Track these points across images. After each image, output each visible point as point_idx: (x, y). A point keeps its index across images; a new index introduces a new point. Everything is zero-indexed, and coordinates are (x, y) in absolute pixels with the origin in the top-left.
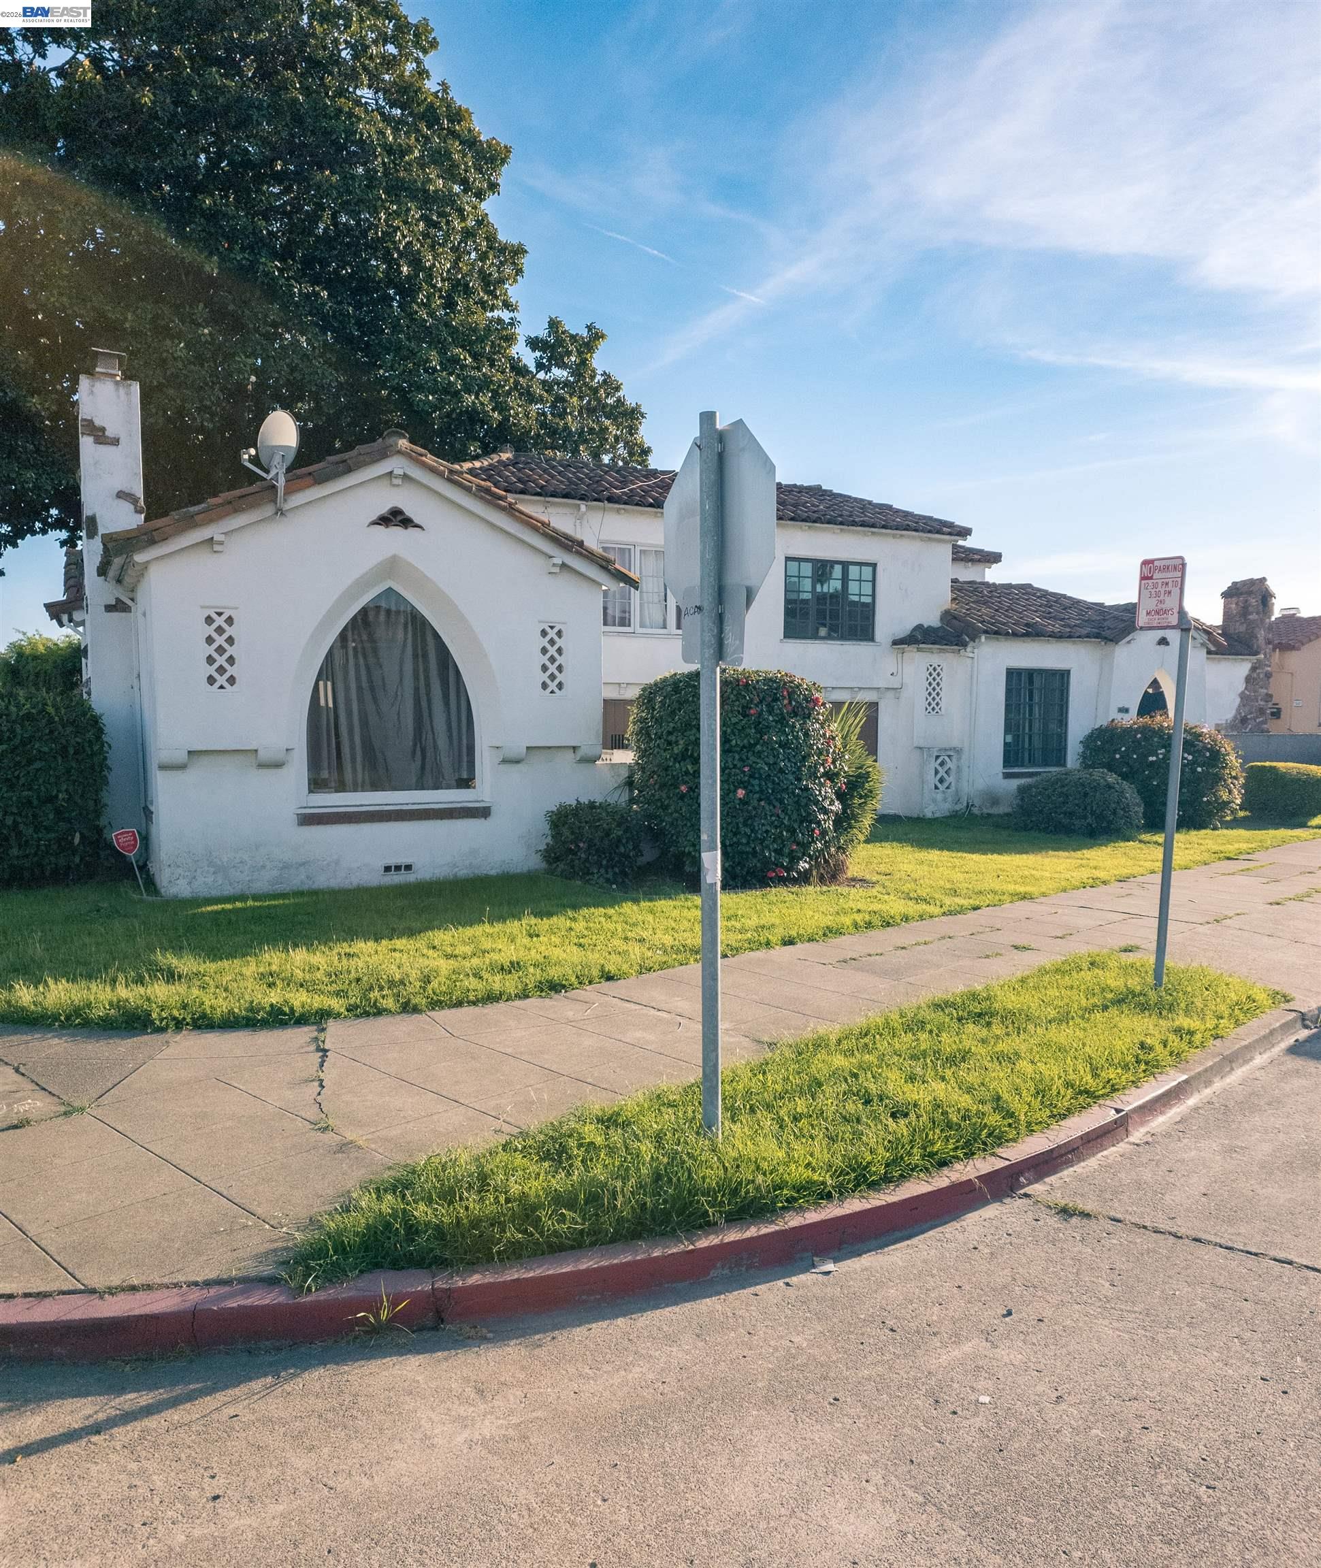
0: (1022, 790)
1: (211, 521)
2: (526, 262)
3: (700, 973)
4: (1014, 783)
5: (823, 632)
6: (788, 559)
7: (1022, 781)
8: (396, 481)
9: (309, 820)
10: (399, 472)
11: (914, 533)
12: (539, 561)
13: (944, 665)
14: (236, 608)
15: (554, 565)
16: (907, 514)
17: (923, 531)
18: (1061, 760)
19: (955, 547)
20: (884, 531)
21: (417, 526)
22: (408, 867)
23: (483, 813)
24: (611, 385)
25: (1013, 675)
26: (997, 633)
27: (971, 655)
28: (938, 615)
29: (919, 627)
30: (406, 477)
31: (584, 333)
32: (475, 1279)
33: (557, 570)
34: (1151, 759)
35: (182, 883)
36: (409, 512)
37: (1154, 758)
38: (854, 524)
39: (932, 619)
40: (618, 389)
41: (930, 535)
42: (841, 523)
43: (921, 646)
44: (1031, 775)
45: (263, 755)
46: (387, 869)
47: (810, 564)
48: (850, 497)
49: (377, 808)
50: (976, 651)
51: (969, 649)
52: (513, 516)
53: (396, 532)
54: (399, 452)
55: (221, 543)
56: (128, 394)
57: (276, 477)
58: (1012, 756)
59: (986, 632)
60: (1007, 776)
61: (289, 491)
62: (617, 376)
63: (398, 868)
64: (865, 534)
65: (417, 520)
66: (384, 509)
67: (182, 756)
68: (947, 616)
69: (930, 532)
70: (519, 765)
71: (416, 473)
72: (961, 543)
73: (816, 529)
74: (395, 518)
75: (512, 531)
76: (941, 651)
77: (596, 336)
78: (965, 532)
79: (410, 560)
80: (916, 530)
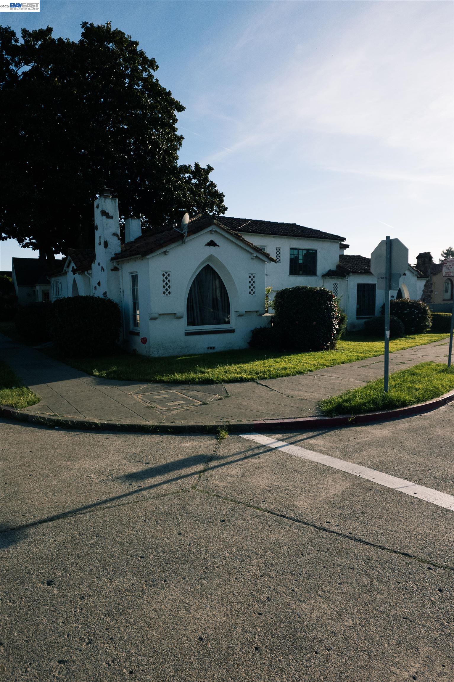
0: (365, 323)
1: (166, 246)
2: (183, 142)
3: (384, 357)
4: (363, 321)
5: (301, 273)
6: (291, 249)
7: (366, 320)
8: (212, 232)
9: (188, 334)
10: (214, 230)
11: (329, 240)
12: (249, 255)
13: (338, 283)
14: (171, 271)
15: (254, 256)
16: (325, 233)
17: (332, 239)
18: (374, 314)
19: (340, 244)
20: (320, 239)
21: (218, 246)
22: (214, 348)
23: (233, 331)
24: (213, 185)
25: (360, 286)
26: (355, 272)
27: (347, 280)
28: (335, 266)
29: (330, 270)
30: (216, 231)
31: (206, 168)
32: (361, 415)
33: (254, 258)
34: (405, 312)
35: (156, 353)
36: (216, 241)
37: (406, 312)
38: (311, 237)
39: (333, 268)
40: (215, 186)
41: (334, 241)
42: (308, 237)
43: (332, 277)
44: (367, 318)
45: (178, 315)
46: (208, 348)
47: (297, 250)
48: (306, 227)
49: (206, 330)
50: (348, 278)
51: (346, 278)
52: (244, 242)
53: (212, 248)
54: (215, 224)
55: (168, 252)
56: (115, 202)
57: (185, 233)
58: (359, 312)
59: (352, 272)
60: (358, 319)
61: (188, 236)
62: (215, 182)
63: (211, 348)
64: (314, 240)
65: (218, 244)
66: (208, 240)
67: (157, 315)
68: (338, 267)
69: (334, 239)
70: (242, 317)
71: (218, 230)
72: (342, 243)
73: (299, 239)
74: (212, 244)
75: (243, 246)
76: (338, 278)
77: (210, 169)
78: (344, 239)
79: (216, 256)
80: (330, 239)
